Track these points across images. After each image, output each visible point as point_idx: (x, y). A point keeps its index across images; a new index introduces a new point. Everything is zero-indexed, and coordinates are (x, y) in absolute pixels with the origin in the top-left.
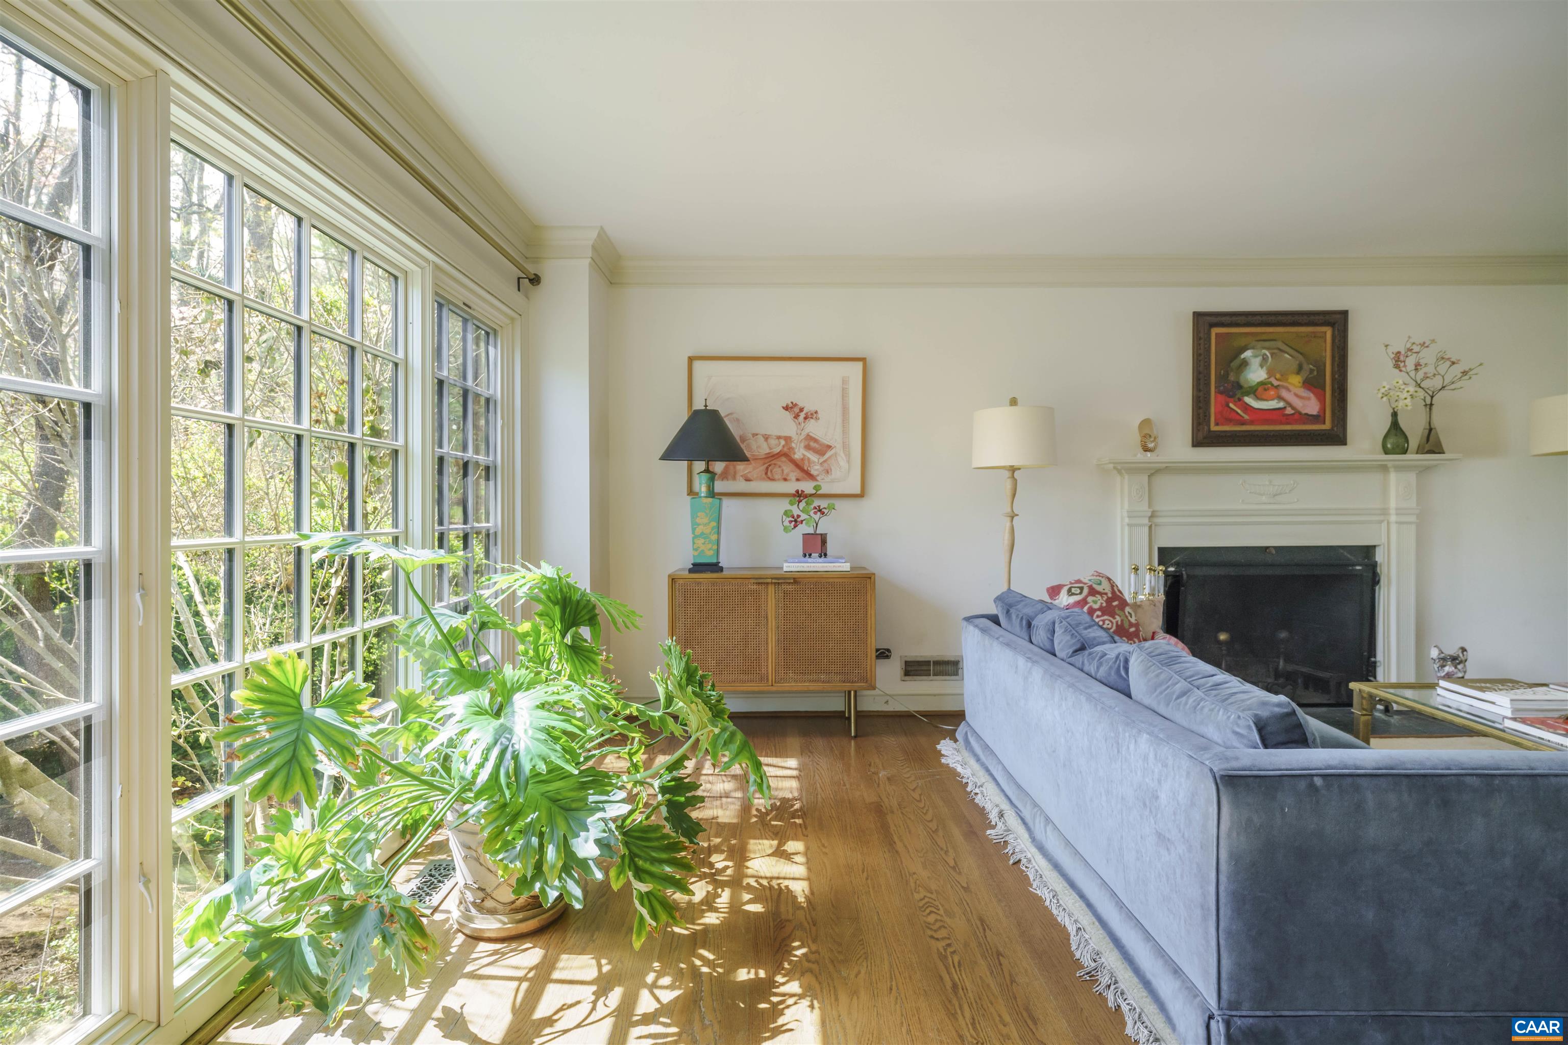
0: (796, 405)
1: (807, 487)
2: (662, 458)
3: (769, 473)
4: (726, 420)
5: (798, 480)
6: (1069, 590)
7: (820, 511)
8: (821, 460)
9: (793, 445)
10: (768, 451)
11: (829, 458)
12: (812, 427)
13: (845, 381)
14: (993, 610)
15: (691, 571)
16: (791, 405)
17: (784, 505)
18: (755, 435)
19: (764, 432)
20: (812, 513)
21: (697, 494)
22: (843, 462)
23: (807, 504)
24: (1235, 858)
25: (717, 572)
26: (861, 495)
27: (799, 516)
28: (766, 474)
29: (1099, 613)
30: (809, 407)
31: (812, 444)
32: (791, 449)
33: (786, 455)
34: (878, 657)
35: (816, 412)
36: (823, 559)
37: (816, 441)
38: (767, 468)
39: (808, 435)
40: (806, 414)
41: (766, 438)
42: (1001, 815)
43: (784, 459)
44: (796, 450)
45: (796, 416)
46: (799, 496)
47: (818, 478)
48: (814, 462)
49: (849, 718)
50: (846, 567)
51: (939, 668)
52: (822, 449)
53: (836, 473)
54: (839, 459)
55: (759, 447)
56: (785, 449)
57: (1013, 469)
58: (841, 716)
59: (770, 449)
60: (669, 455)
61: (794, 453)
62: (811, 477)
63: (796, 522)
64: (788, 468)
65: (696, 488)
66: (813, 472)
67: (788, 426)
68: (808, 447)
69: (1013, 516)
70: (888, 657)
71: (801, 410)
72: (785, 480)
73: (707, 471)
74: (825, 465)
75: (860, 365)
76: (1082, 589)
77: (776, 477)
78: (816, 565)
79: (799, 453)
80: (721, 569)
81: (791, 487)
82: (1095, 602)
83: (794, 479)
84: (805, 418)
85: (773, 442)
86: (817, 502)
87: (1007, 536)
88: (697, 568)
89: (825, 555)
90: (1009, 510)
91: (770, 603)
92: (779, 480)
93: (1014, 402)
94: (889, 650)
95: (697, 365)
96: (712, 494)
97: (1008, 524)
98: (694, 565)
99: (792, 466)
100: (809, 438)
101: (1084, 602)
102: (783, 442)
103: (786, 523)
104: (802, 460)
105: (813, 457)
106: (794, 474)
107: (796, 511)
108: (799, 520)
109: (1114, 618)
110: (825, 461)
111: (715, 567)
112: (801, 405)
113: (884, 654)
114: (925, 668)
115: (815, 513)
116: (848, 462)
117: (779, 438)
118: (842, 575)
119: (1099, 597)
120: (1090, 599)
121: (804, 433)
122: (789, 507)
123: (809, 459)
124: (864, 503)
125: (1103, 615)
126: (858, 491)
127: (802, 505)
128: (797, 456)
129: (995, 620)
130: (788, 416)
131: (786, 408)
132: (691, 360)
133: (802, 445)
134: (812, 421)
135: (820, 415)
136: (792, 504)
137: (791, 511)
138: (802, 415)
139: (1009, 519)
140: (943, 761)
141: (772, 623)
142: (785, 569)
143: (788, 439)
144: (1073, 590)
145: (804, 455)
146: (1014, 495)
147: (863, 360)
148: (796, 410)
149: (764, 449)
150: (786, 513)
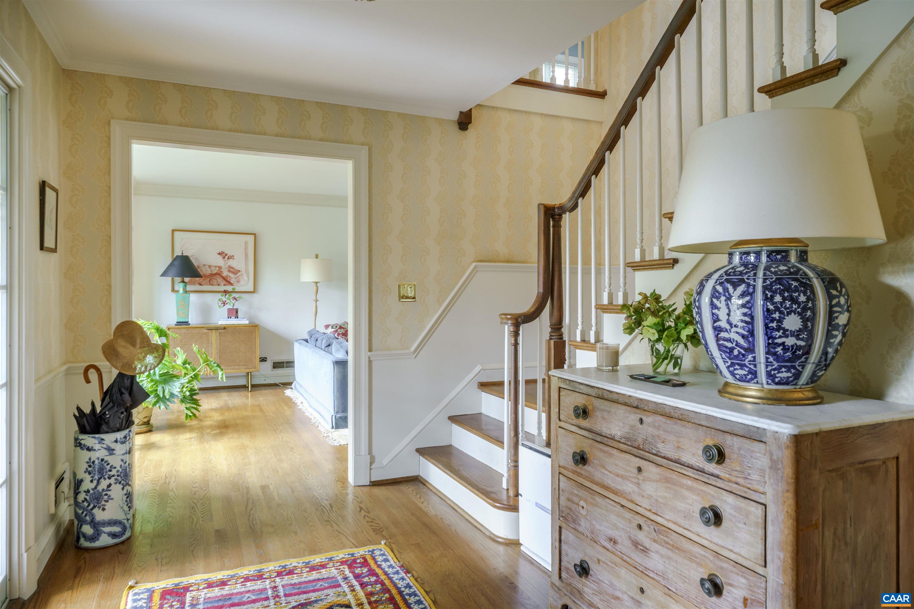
0: (224, 253)
1: (229, 288)
2: (161, 276)
3: (211, 282)
4: (191, 258)
5: (224, 285)
6: (332, 327)
7: (235, 299)
8: (235, 277)
9: (222, 270)
10: (210, 272)
11: (240, 275)
12: (231, 263)
13: (246, 243)
14: (307, 337)
15: (176, 325)
16: (221, 253)
17: (219, 296)
18: (204, 265)
19: (209, 264)
20: (231, 300)
21: (178, 291)
22: (246, 278)
23: (229, 296)
24: (337, 379)
25: (188, 325)
26: (253, 292)
27: (225, 301)
28: (210, 282)
29: (341, 335)
30: (230, 254)
31: (231, 270)
32: (221, 271)
33: (219, 274)
34: (260, 361)
35: (233, 256)
36: (236, 319)
37: (233, 268)
38: (210, 280)
39: (229, 266)
40: (229, 256)
41: (210, 267)
42: (302, 403)
43: (218, 276)
44: (224, 272)
45: (224, 258)
46: (226, 292)
47: (234, 284)
48: (232, 277)
49: (248, 387)
50: (247, 322)
51: (288, 365)
52: (236, 272)
53: (242, 282)
54: (244, 276)
55: (206, 271)
56: (219, 272)
57: (316, 283)
58: (245, 387)
59: (212, 271)
60: (164, 274)
61: (223, 274)
62: (230, 283)
63: (224, 303)
64: (220, 280)
65: (176, 288)
66: (232, 282)
67: (220, 262)
68: (229, 271)
69: (316, 301)
70: (266, 361)
71: (226, 255)
72: (219, 285)
73: (183, 282)
74: (237, 278)
75: (253, 236)
76: (337, 326)
77: (214, 284)
78: (233, 321)
79: (225, 273)
80: (189, 324)
81: (222, 288)
82: (340, 331)
83: (223, 284)
84: (228, 258)
85: (213, 268)
86: (234, 295)
87: (314, 309)
88: (179, 323)
89: (238, 317)
90: (315, 298)
91: (213, 338)
92: (215, 285)
93: (317, 257)
94: (266, 358)
95: (176, 233)
96: (186, 292)
97: (315, 304)
98: (177, 322)
99: (222, 279)
100: (230, 267)
101: (336, 331)
102: (217, 269)
103: (220, 304)
104: (227, 276)
105: (232, 275)
106: (223, 282)
107: (224, 299)
108: (226, 303)
109: (346, 337)
110: (237, 277)
111: (186, 323)
112: (226, 252)
113: (263, 360)
114: (281, 365)
115: (233, 300)
116: (248, 277)
117: (216, 267)
118: (245, 326)
119: (343, 329)
120: (339, 330)
121: (228, 265)
122: (221, 297)
123: (230, 276)
124: (255, 295)
125: (343, 336)
126: (252, 290)
127: (227, 296)
128: (224, 275)
129: (306, 341)
130: (220, 257)
131: (219, 254)
132: (173, 231)
133: (227, 270)
134: (231, 260)
135: (235, 257)
136: (222, 296)
137: (222, 299)
138: (227, 257)
139: (315, 302)
140: (285, 394)
141: (214, 346)
142: (219, 324)
143: (220, 267)
144: (333, 327)
145: (227, 274)
146: (317, 293)
147: (255, 234)
148: (224, 255)
149: (209, 272)
150: (219, 300)
